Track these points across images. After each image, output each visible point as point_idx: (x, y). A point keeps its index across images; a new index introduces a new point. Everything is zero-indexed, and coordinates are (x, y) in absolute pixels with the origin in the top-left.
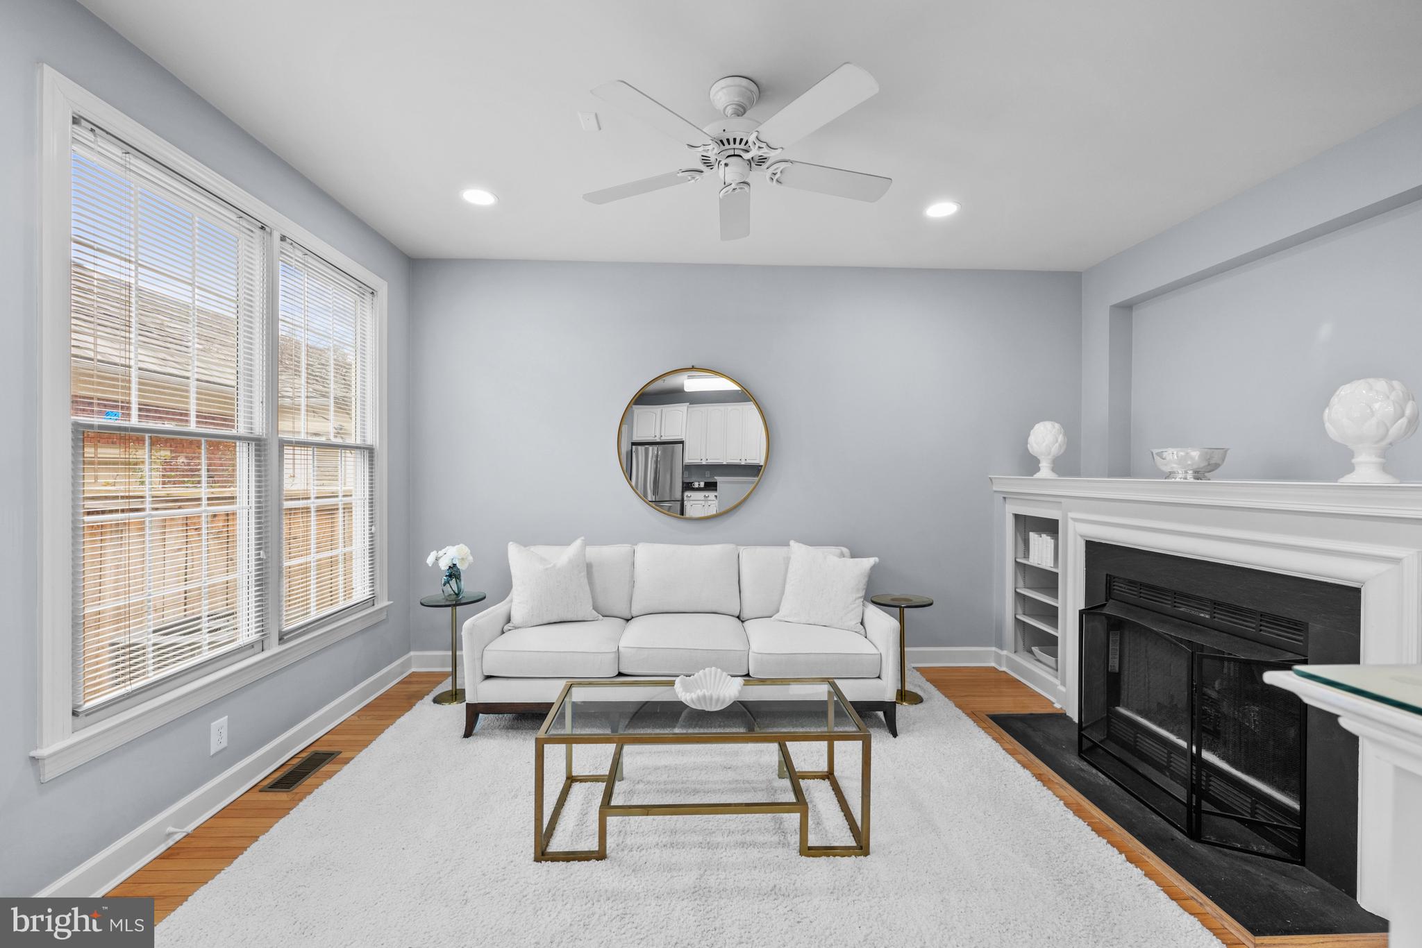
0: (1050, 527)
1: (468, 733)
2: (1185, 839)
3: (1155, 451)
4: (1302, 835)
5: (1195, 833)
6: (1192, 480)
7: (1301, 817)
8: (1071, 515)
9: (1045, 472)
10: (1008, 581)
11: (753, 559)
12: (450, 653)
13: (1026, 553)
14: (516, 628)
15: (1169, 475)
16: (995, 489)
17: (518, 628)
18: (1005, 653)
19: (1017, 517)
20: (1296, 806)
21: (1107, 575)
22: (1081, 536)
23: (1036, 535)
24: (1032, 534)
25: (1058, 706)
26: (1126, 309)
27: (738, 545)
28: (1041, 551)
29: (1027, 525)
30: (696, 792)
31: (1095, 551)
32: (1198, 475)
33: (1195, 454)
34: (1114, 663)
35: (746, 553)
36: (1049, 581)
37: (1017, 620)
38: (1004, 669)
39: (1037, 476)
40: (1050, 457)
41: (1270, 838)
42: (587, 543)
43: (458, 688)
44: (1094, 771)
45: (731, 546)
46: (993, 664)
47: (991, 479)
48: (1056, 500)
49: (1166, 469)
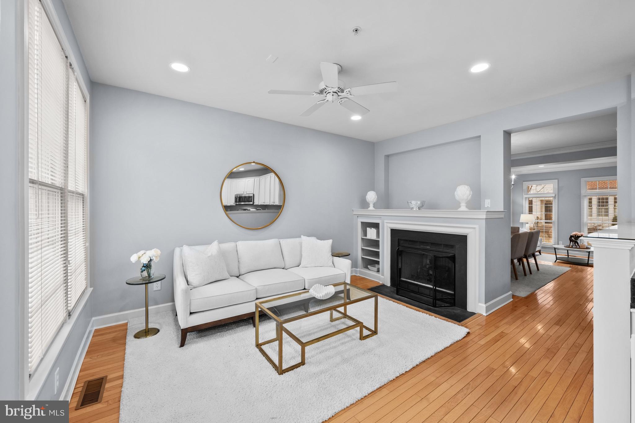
0: (376, 226)
1: (182, 345)
2: (433, 308)
3: (409, 202)
4: (454, 299)
5: (435, 306)
6: (418, 210)
7: (454, 295)
8: (385, 221)
9: (371, 207)
10: (360, 245)
11: (287, 243)
12: (145, 309)
13: (366, 235)
14: (195, 288)
15: (412, 208)
16: (354, 214)
17: (196, 287)
18: (358, 269)
19: (362, 222)
20: (453, 293)
21: (398, 239)
22: (389, 228)
23: (370, 229)
24: (368, 228)
25: (381, 283)
26: (388, 156)
27: (279, 239)
28: (372, 234)
29: (366, 225)
30: (310, 335)
31: (394, 232)
32: (419, 208)
33: (419, 202)
34: (400, 265)
35: (283, 242)
36: (376, 243)
37: (362, 257)
38: (358, 275)
39: (369, 209)
40: (373, 203)
41: (447, 303)
42: (220, 242)
43: (149, 328)
44: (403, 297)
45: (277, 240)
46: (354, 274)
47: (353, 210)
48: (379, 217)
49: (411, 207)
